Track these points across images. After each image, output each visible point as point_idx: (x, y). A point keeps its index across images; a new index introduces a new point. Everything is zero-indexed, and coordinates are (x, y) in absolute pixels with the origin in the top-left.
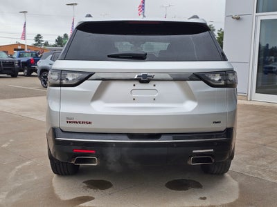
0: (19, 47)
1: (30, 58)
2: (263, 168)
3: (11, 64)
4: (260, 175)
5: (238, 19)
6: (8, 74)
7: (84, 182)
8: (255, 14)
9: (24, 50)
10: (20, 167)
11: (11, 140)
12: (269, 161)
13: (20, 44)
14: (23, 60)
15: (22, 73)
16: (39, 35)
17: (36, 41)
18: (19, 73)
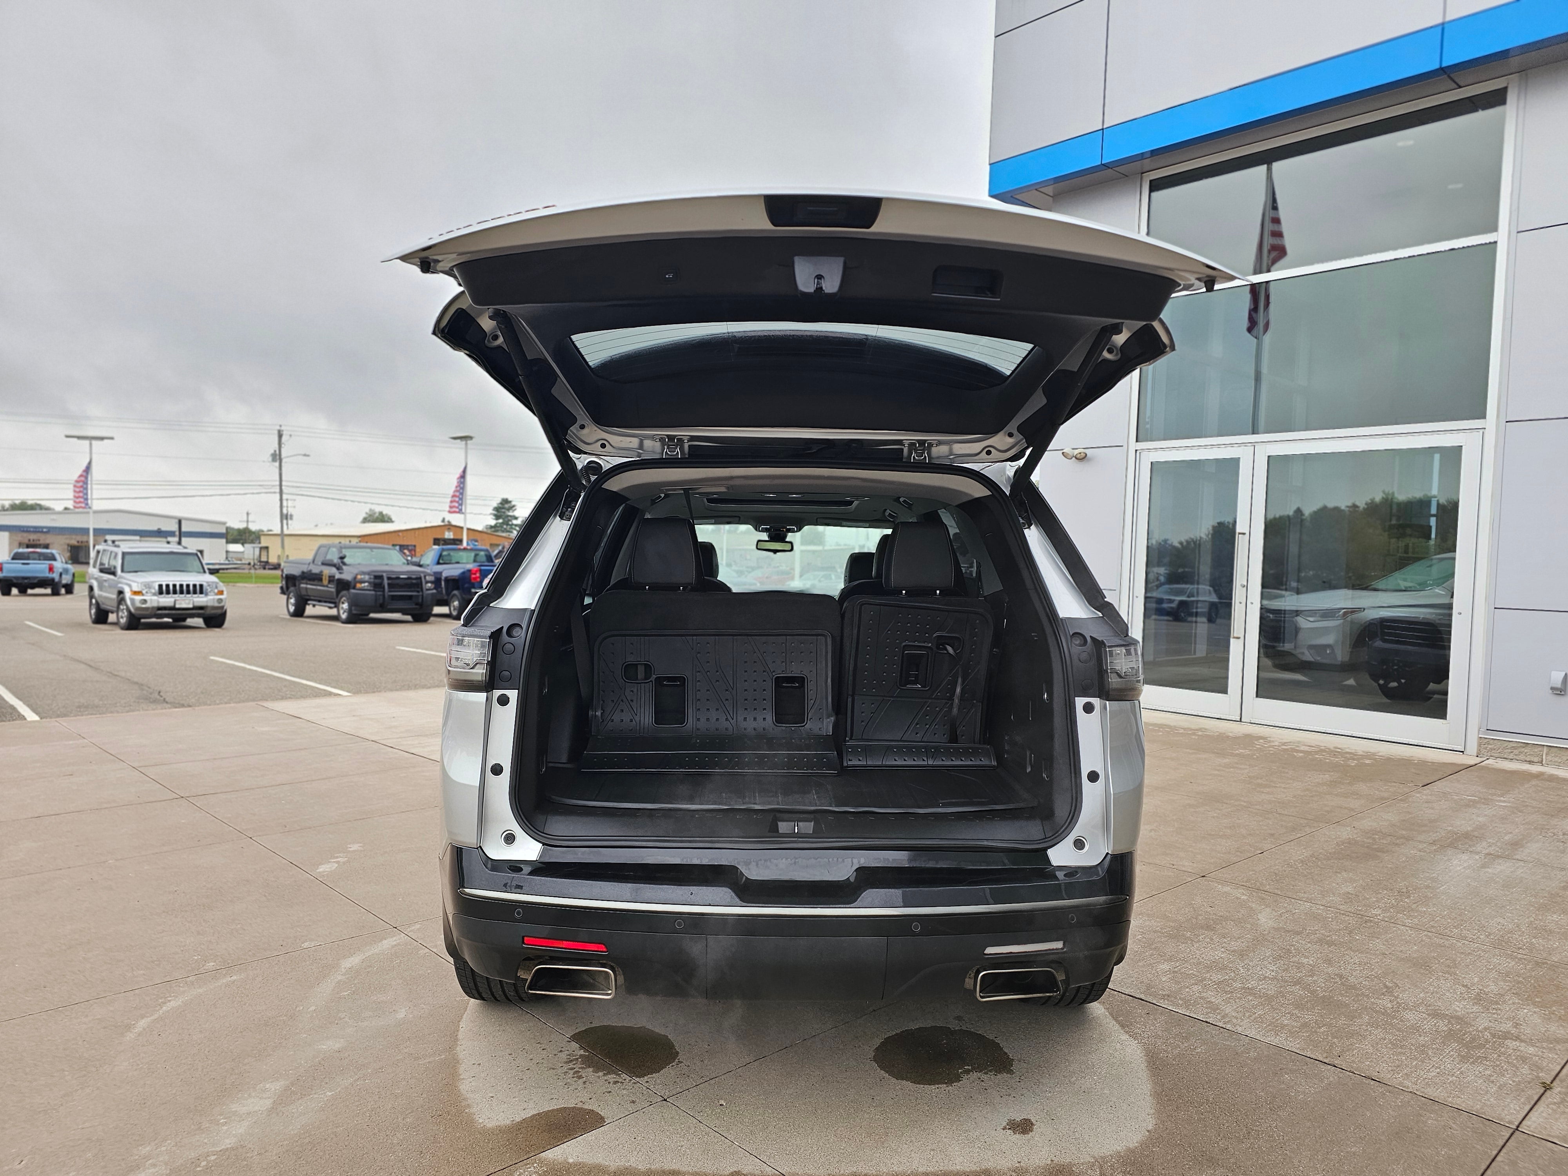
0: (449, 535)
1: (471, 566)
2: (1217, 977)
3: (415, 583)
4: (1215, 1008)
5: (1082, 458)
6: (404, 612)
7: (576, 1038)
8: (1133, 445)
9: (461, 541)
10: (354, 961)
11: (355, 847)
12: (1235, 945)
13: (450, 526)
14: (451, 571)
15: (444, 610)
16: (505, 501)
17: (497, 517)
18: (437, 610)
